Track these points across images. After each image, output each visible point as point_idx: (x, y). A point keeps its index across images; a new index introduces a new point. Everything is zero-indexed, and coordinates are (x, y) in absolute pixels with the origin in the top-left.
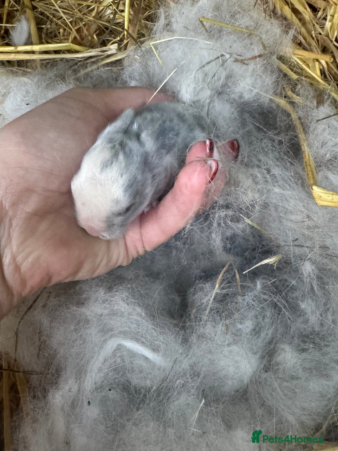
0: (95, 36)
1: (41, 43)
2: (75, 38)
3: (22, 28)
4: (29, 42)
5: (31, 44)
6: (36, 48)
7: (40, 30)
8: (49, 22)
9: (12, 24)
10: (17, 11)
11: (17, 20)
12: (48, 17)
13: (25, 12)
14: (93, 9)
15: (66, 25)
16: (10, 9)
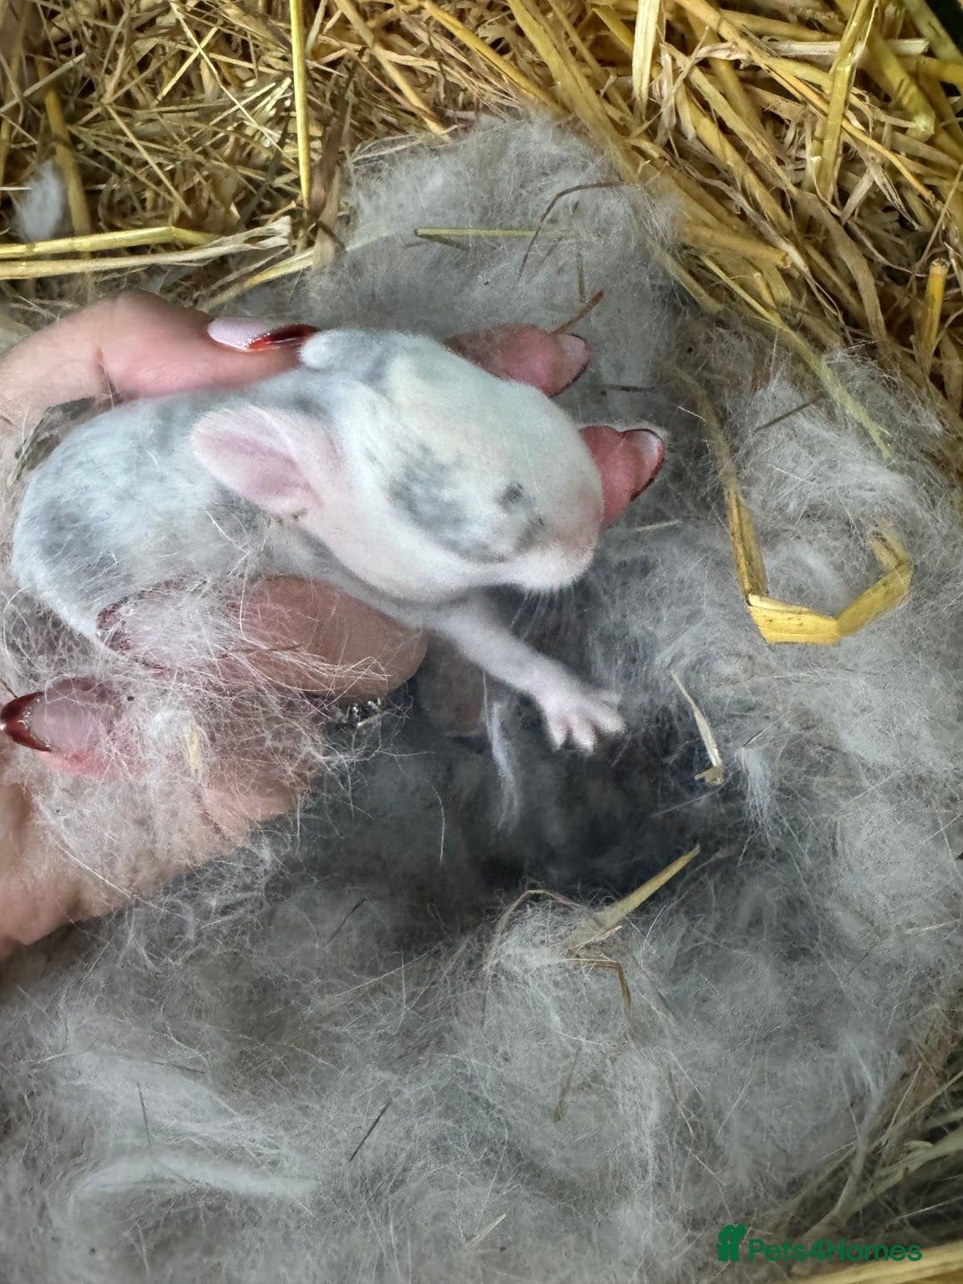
0: (233, 209)
1: (98, 230)
2: (182, 215)
3: (45, 195)
4: (64, 229)
5: (71, 234)
6: (85, 243)
7: (91, 196)
8: (114, 177)
9: (19, 184)
10: (32, 148)
11: (32, 174)
12: (111, 165)
13: (53, 152)
14: (226, 139)
15: (159, 182)
16: (13, 146)
